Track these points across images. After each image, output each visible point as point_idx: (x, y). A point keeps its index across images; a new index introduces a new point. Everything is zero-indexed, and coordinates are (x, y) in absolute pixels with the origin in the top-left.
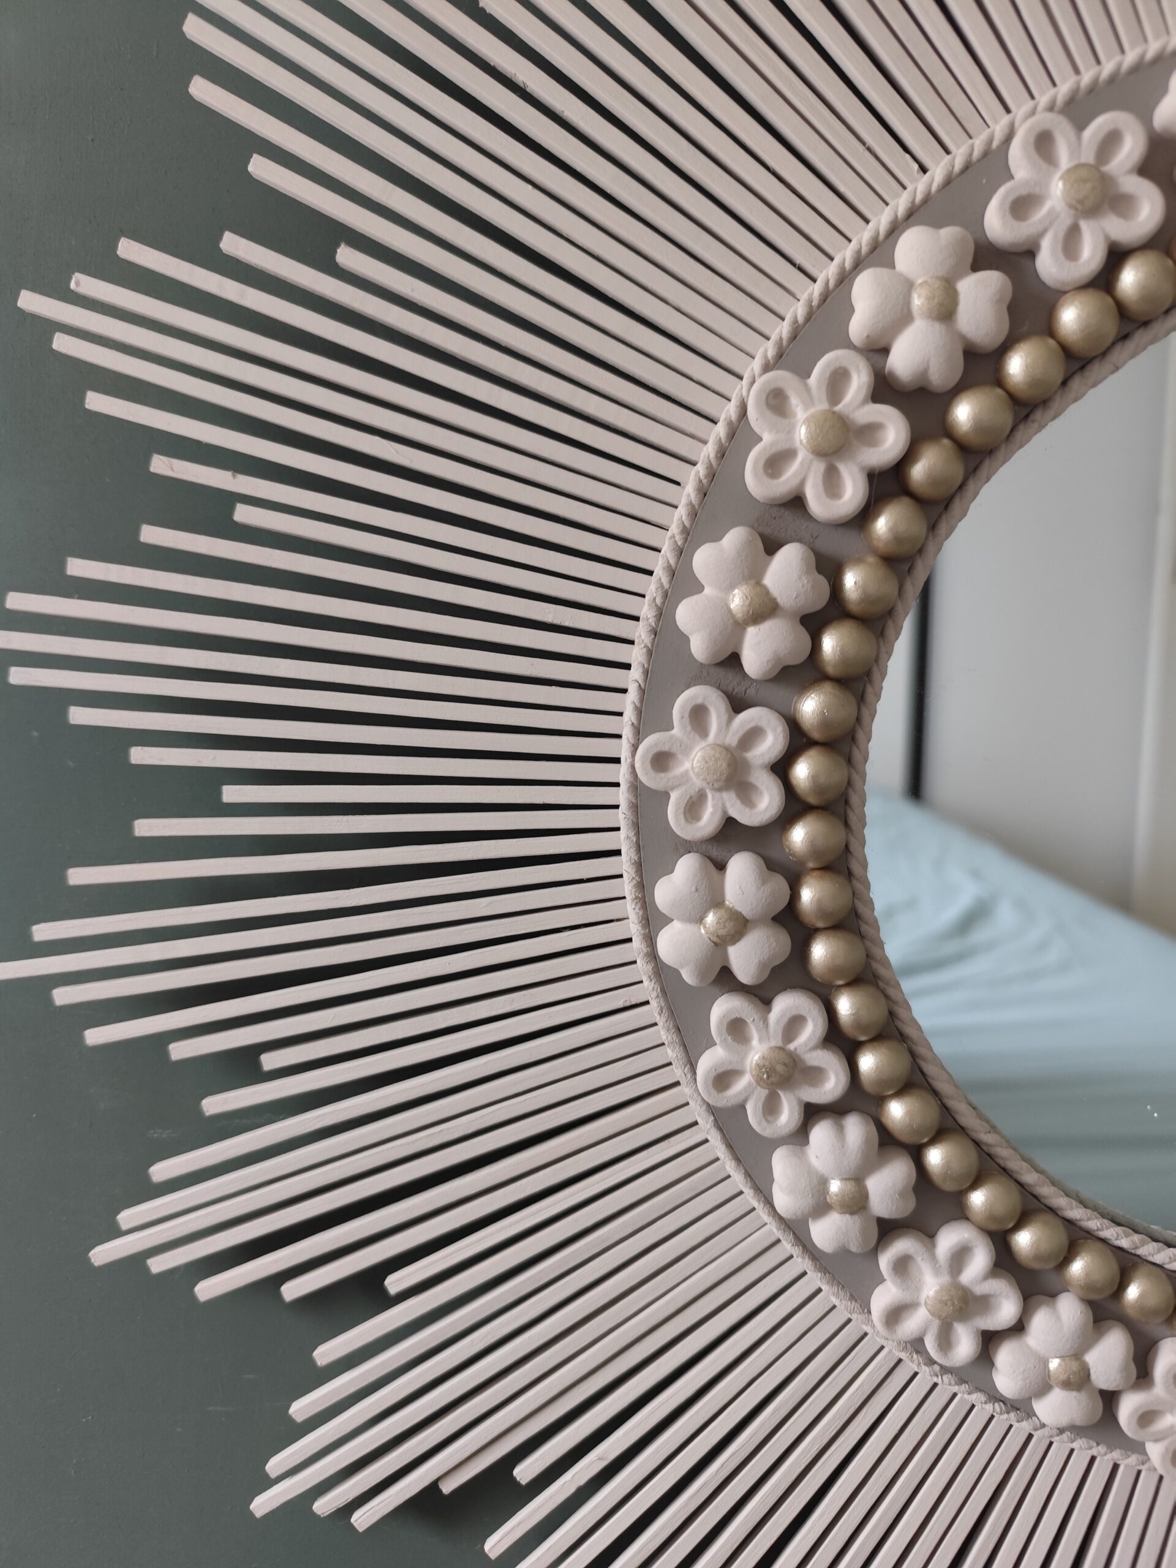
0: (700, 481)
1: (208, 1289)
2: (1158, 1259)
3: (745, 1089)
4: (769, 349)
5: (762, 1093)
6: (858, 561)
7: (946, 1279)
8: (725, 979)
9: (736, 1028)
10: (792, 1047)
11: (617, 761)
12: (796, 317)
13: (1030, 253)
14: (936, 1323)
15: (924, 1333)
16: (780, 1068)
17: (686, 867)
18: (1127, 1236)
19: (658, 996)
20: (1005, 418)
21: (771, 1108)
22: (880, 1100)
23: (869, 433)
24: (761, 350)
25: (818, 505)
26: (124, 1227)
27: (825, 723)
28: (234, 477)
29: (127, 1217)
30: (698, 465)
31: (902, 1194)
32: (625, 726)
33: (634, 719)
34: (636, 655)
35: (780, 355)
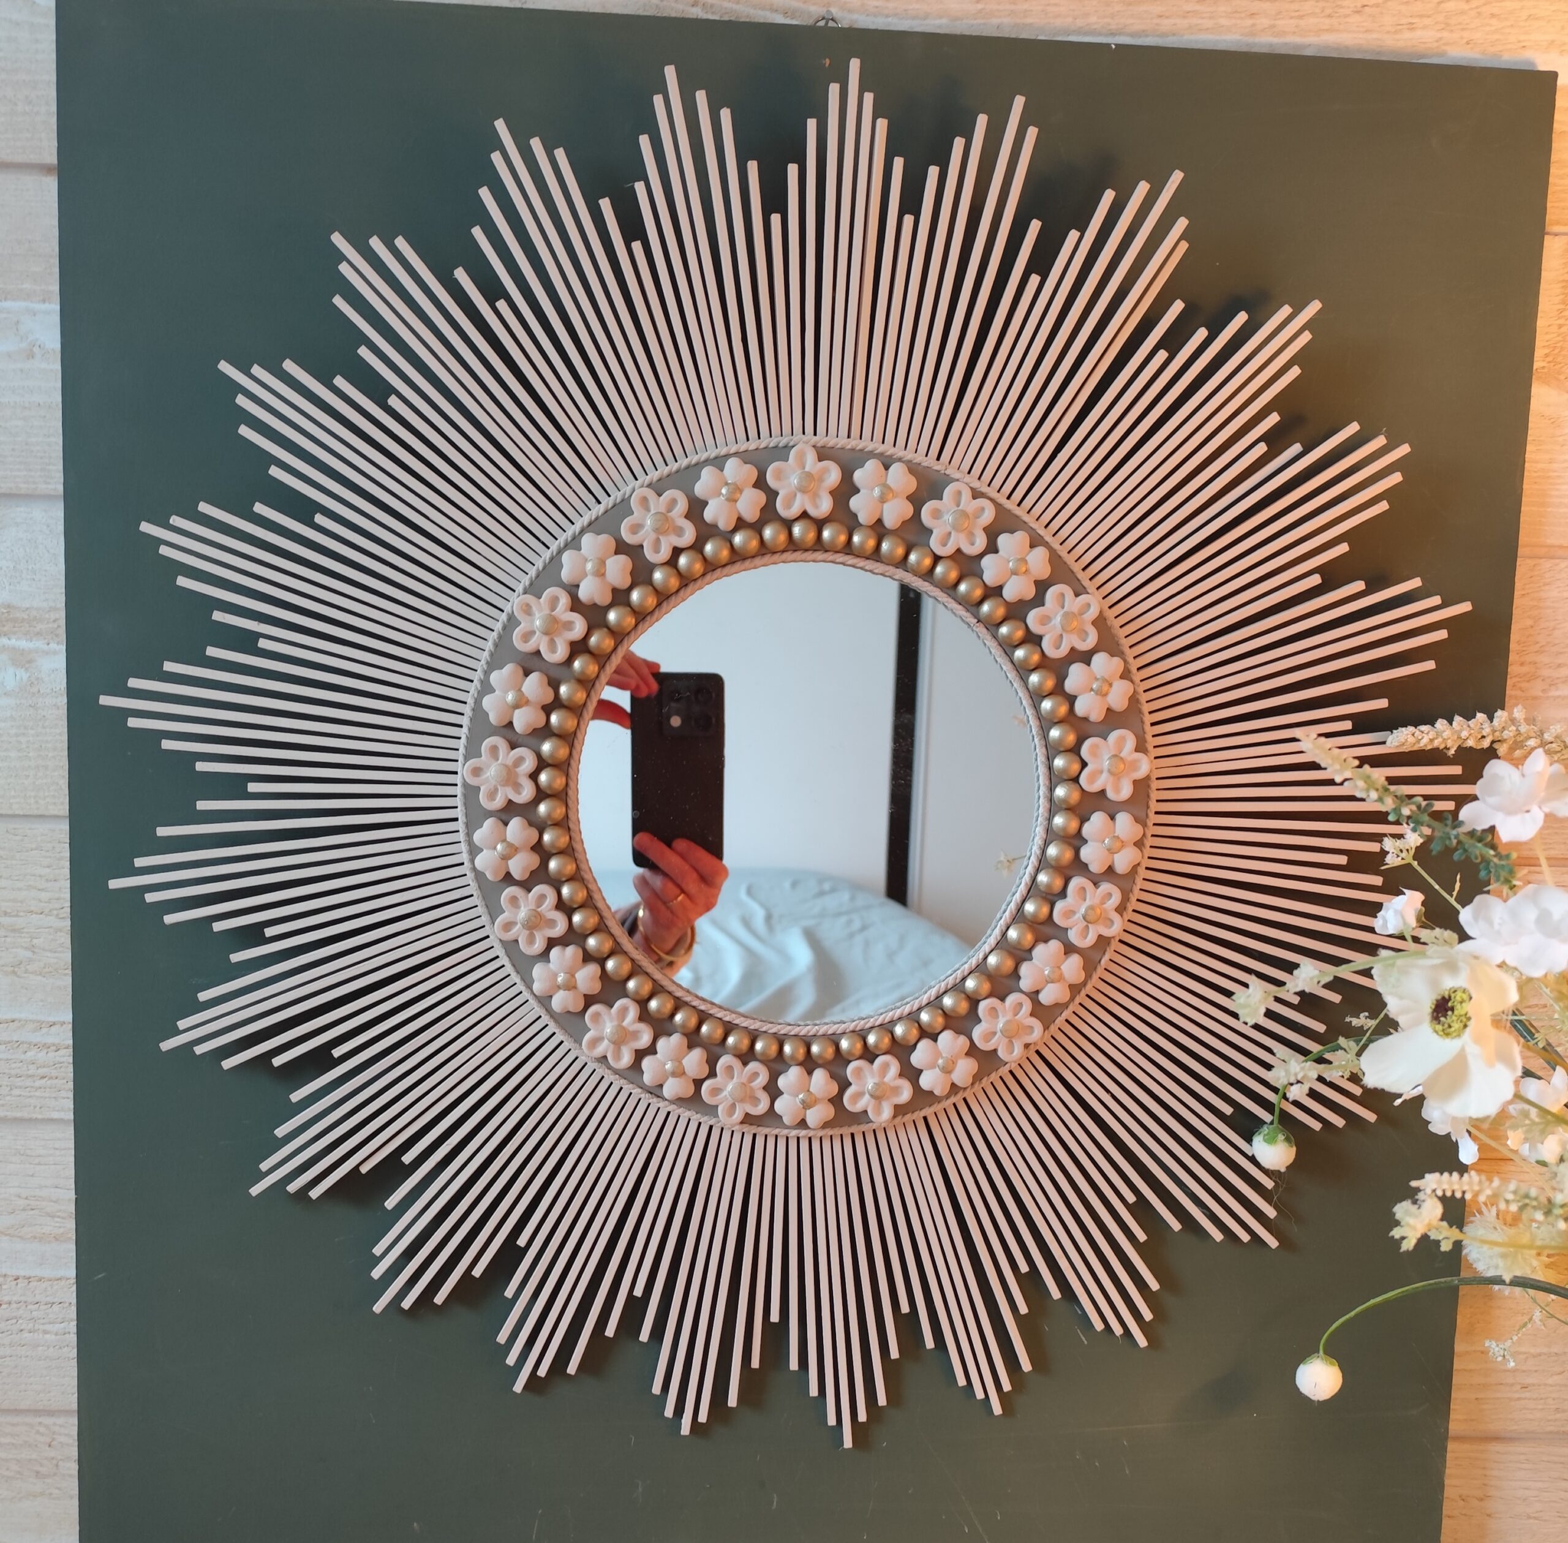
1: (230, 1063)
2: (719, 1015)
3: (518, 930)
4: (526, 580)
5: (526, 933)
6: (567, 681)
7: (616, 1025)
8: (508, 879)
9: (514, 903)
10: (539, 910)
11: (457, 773)
12: (539, 566)
13: (641, 548)
14: (612, 1047)
16: (534, 920)
17: (489, 823)
19: (477, 892)
20: (632, 620)
21: (531, 940)
22: (586, 936)
23: (569, 626)
25: (547, 656)
26: (181, 1028)
27: (554, 756)
28: (259, 625)
29: (182, 1024)
30: (495, 632)
31: (594, 982)
32: (460, 755)
33: (464, 752)
34: (465, 721)
35: (531, 584)
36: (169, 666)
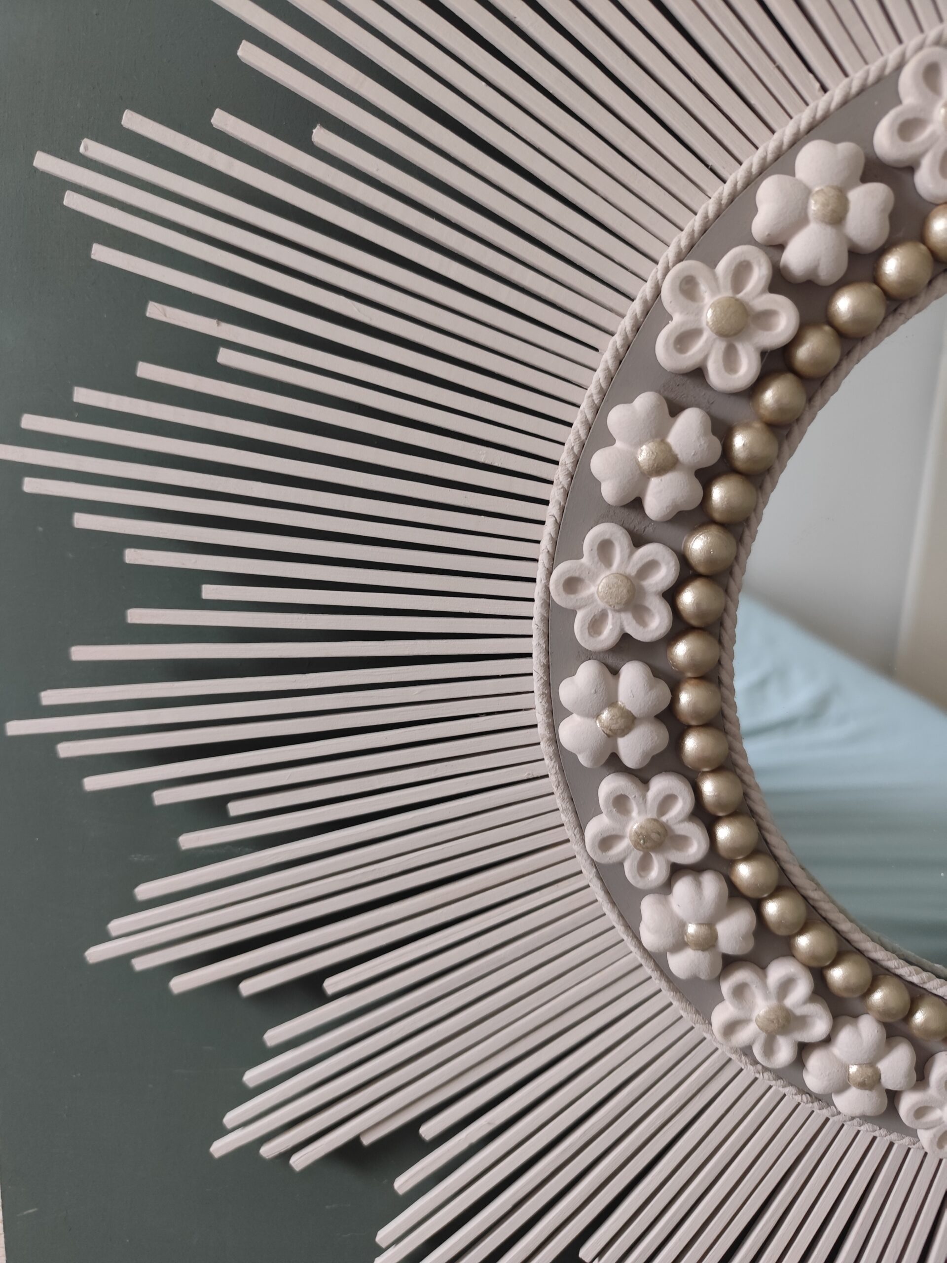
0: (617, 350)
1: (180, 984)
3: (625, 850)
4: (681, 239)
5: (639, 854)
6: (746, 426)
7: (773, 1002)
8: (614, 763)
9: (620, 802)
10: (664, 819)
11: (533, 580)
12: (707, 213)
13: (911, 168)
14: (763, 1036)
15: (753, 1042)
16: (654, 836)
17: (586, 672)
18: (917, 974)
19: (556, 773)
20: (879, 311)
21: (644, 866)
22: (731, 863)
23: (765, 318)
24: (675, 240)
25: (716, 377)
26: (114, 933)
27: (710, 560)
28: (218, 324)
29: (116, 926)
30: (616, 336)
31: (745, 937)
32: (542, 552)
33: (550, 548)
34: (554, 494)
35: (691, 246)
36: (83, 396)
